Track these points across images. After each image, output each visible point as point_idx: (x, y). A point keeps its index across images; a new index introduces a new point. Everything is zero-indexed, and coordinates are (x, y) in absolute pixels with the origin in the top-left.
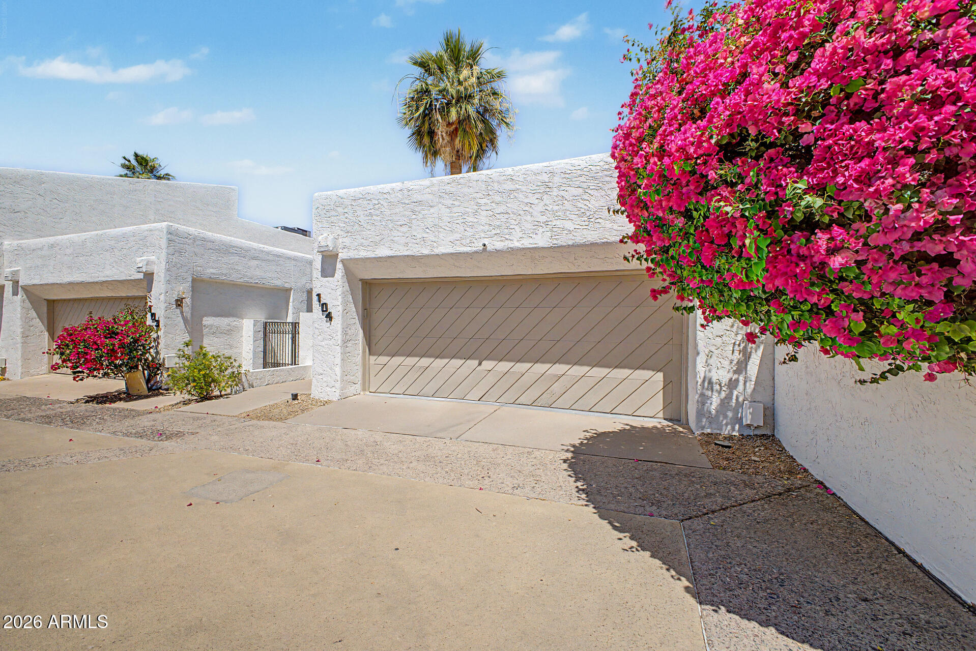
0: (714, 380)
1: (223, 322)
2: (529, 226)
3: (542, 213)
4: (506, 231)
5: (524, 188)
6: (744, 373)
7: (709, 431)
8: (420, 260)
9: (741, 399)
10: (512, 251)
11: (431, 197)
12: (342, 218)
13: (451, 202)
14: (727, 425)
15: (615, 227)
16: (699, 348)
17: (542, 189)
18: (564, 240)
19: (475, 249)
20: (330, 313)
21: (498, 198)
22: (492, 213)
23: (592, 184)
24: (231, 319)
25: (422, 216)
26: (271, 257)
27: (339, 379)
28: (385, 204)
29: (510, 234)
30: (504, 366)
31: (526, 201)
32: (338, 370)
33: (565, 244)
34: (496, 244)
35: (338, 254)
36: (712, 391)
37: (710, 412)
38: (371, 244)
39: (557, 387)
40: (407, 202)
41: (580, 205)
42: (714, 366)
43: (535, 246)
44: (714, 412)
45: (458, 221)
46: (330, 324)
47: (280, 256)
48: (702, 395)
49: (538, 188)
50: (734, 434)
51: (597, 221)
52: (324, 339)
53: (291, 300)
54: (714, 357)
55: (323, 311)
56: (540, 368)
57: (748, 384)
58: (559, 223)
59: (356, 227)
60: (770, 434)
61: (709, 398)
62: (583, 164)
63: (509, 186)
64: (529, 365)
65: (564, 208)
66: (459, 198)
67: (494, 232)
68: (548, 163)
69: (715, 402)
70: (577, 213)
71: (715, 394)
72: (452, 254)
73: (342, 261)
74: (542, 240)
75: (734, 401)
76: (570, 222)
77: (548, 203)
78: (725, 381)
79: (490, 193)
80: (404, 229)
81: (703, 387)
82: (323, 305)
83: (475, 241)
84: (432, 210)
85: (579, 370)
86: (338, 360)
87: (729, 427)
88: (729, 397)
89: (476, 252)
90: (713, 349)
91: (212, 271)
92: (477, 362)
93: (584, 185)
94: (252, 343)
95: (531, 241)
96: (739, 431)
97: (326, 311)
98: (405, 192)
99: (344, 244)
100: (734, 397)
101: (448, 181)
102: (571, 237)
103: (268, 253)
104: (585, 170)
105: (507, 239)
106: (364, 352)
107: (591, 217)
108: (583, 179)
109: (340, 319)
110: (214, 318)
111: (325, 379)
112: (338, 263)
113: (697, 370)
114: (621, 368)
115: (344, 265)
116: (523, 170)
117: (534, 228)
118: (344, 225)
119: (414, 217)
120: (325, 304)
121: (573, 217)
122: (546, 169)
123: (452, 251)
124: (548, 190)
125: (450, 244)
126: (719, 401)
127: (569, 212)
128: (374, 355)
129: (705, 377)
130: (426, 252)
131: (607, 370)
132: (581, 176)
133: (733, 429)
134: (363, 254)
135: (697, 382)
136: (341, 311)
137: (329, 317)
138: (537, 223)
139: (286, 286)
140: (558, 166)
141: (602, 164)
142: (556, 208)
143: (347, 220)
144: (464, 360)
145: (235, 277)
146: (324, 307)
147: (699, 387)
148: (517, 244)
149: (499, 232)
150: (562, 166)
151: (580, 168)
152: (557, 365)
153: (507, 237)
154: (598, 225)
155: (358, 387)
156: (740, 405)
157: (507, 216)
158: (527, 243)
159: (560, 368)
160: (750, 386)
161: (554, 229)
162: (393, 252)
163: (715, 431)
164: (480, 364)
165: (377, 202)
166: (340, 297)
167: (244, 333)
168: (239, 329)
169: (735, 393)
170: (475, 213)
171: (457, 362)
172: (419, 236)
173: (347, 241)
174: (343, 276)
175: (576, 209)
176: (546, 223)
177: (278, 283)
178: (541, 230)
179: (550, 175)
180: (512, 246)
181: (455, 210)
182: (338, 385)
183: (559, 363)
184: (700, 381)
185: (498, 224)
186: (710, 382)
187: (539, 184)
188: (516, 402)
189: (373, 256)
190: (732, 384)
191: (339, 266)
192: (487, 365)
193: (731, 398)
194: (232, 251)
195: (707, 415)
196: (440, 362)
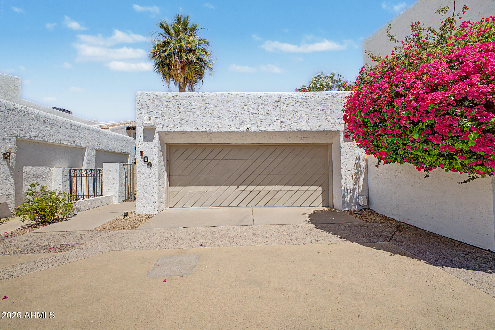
0: (348, 188)
1: (38, 170)
2: (269, 121)
3: (276, 115)
4: (258, 122)
5: (266, 103)
6: (358, 185)
7: (347, 209)
8: (210, 134)
9: (357, 195)
10: (262, 132)
11: (216, 102)
12: (158, 107)
13: (228, 106)
14: (353, 206)
15: (309, 124)
16: (342, 176)
17: (276, 104)
18: (287, 128)
19: (242, 130)
20: (150, 162)
21: (253, 106)
22: (251, 113)
23: (298, 104)
24: (44, 168)
25: (211, 111)
26: (74, 127)
27: (157, 201)
28: (188, 103)
29: (261, 124)
30: (251, 188)
31: (268, 109)
32: (156, 196)
33: (287, 130)
34: (253, 129)
35: (155, 128)
36: (348, 193)
37: (347, 201)
38: (179, 124)
39: (277, 196)
40: (202, 103)
41: (293, 113)
42: (348, 183)
43: (273, 130)
44: (348, 201)
45: (232, 116)
46: (150, 169)
47: (78, 127)
48: (344, 194)
49: (273, 103)
50: (356, 209)
51: (301, 121)
52: (146, 178)
53: (86, 155)
54: (348, 179)
55: (145, 161)
56: (268, 188)
57: (360, 189)
58: (283, 120)
59: (168, 113)
60: (368, 208)
61: (347, 195)
62: (294, 96)
63: (259, 101)
64: (263, 187)
65: (286, 114)
66: (232, 104)
67: (252, 122)
68: (277, 93)
69: (348, 198)
70: (292, 117)
71: (349, 194)
72: (229, 132)
73: (158, 132)
74: (276, 128)
75: (355, 196)
76: (289, 120)
77: (278, 111)
78: (352, 188)
79: (250, 103)
80: (201, 117)
81: (344, 192)
82: (144, 158)
83: (242, 126)
84: (218, 109)
85: (286, 188)
86: (156, 190)
87: (354, 207)
88: (353, 195)
89: (243, 132)
90: (347, 176)
91: (32, 134)
92: (236, 187)
93: (295, 105)
94: (61, 183)
95: (271, 128)
96: (357, 208)
97: (147, 161)
98: (201, 98)
99: (160, 123)
100: (355, 195)
101: (226, 95)
102: (290, 127)
103: (71, 124)
104: (295, 98)
105: (259, 126)
106: (167, 185)
107: (298, 119)
108: (294, 102)
109: (157, 166)
110: (32, 167)
111: (146, 202)
112: (155, 133)
113: (342, 184)
114: (304, 186)
115: (159, 135)
116: (266, 94)
117: (272, 122)
118: (160, 112)
119: (207, 111)
120: (147, 157)
121: (290, 118)
122: (277, 96)
123: (230, 131)
124: (278, 105)
125: (228, 126)
126: (350, 197)
127: (288, 116)
128: (172, 186)
129: (345, 187)
130: (214, 130)
131: (299, 187)
132: (293, 100)
133: (355, 207)
134: (173, 129)
135: (342, 190)
136: (157, 162)
137: (150, 165)
138: (274, 120)
139: (82, 146)
140: (283, 95)
141: (302, 96)
142: (282, 114)
143: (161, 109)
144: (229, 186)
145: (48, 139)
146: (146, 159)
147: (343, 192)
148: (264, 129)
149: (255, 122)
150: (284, 95)
151: (292, 97)
152: (277, 186)
153: (259, 125)
154: (301, 123)
155: (164, 205)
156: (357, 198)
157: (258, 115)
158: (269, 129)
159: (277, 188)
160: (361, 189)
161: (282, 123)
162: (193, 129)
163: (349, 209)
164: (238, 188)
165: (182, 101)
166: (157, 153)
167: (53, 177)
168: (49, 174)
169: (355, 193)
170: (241, 113)
171: (226, 187)
172: (210, 122)
173: (162, 122)
174: (158, 141)
175: (291, 115)
176: (278, 120)
177: (79, 144)
178: (276, 123)
179: (279, 98)
180: (262, 130)
181: (231, 109)
182: (156, 204)
183: (278, 185)
184: (343, 189)
185: (255, 118)
186: (347, 189)
187: (274, 102)
188: (257, 205)
189: (180, 130)
190: (354, 190)
191: (156, 135)
192: (242, 188)
193: (354, 195)
194: (46, 121)
195: (346, 203)
196: (214, 188)
